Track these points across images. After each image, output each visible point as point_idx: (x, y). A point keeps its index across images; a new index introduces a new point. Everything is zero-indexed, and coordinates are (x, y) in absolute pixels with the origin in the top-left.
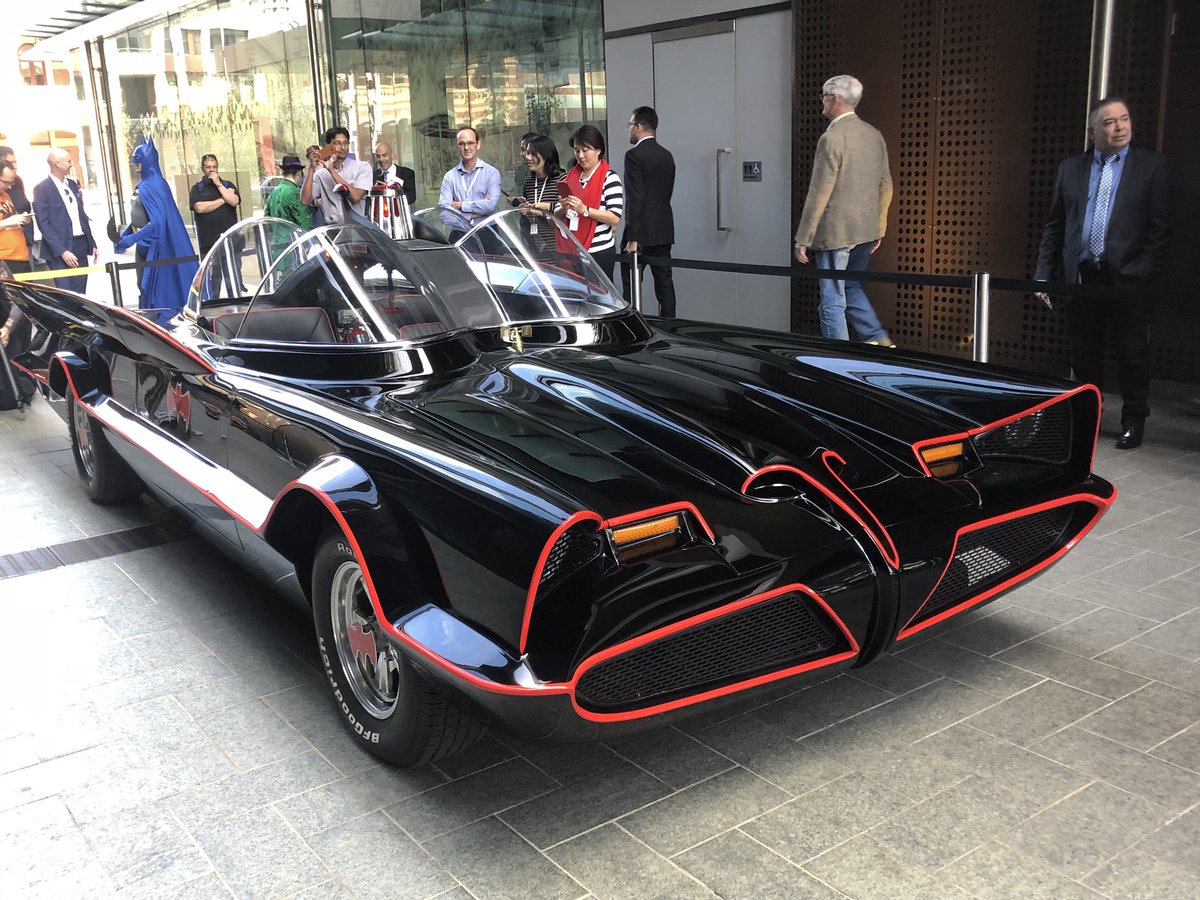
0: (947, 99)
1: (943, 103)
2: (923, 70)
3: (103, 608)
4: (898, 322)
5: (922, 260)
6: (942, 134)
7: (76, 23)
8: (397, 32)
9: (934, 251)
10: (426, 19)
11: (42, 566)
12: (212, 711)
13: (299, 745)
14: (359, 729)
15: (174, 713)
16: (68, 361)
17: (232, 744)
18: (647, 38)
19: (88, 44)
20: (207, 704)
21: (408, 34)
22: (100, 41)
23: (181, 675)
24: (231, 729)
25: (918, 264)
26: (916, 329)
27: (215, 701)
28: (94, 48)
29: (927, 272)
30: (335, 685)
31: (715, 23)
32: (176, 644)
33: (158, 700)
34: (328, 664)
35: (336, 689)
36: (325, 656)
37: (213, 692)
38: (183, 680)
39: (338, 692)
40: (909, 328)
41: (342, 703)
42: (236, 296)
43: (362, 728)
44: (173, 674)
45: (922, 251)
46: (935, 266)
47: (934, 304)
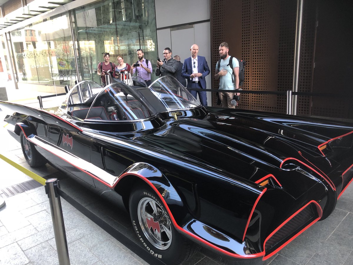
0: (255, 44)
1: (254, 45)
2: (248, 37)
3: (45, 206)
4: (242, 103)
5: (248, 86)
6: (253, 53)
7: (3, 28)
8: (91, 30)
9: (252, 84)
10: (99, 27)
11: (20, 191)
12: (94, 246)
13: (129, 258)
14: (152, 252)
15: (81, 248)
16: (23, 126)
17: (106, 260)
18: (169, 30)
19: (6, 33)
20: (92, 243)
21: (97, 31)
22: (9, 33)
23: (79, 232)
24: (104, 253)
25: (247, 88)
26: (247, 104)
27: (94, 241)
28: (8, 35)
29: (250, 90)
30: (140, 236)
31: (188, 26)
32: (74, 219)
33: (74, 243)
34: (137, 230)
35: (140, 238)
36: (136, 227)
37: (92, 238)
38: (80, 234)
39: (141, 239)
40: (245, 104)
41: (143, 243)
42: (72, 104)
43: (153, 253)
44: (76, 231)
45: (248, 84)
46: (252, 88)
47: (252, 98)
